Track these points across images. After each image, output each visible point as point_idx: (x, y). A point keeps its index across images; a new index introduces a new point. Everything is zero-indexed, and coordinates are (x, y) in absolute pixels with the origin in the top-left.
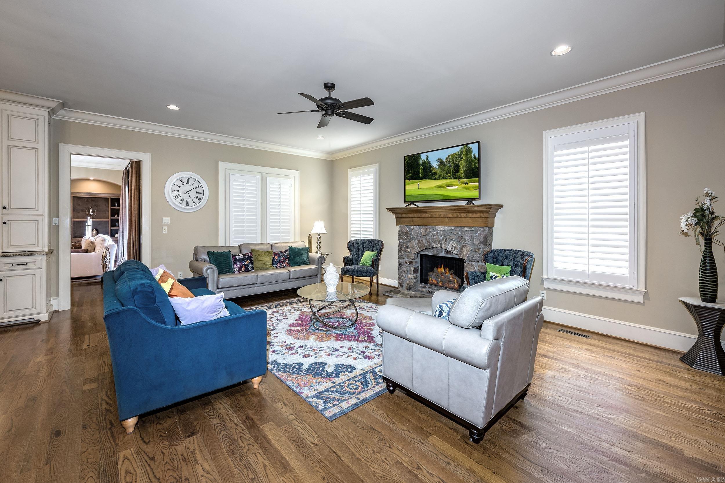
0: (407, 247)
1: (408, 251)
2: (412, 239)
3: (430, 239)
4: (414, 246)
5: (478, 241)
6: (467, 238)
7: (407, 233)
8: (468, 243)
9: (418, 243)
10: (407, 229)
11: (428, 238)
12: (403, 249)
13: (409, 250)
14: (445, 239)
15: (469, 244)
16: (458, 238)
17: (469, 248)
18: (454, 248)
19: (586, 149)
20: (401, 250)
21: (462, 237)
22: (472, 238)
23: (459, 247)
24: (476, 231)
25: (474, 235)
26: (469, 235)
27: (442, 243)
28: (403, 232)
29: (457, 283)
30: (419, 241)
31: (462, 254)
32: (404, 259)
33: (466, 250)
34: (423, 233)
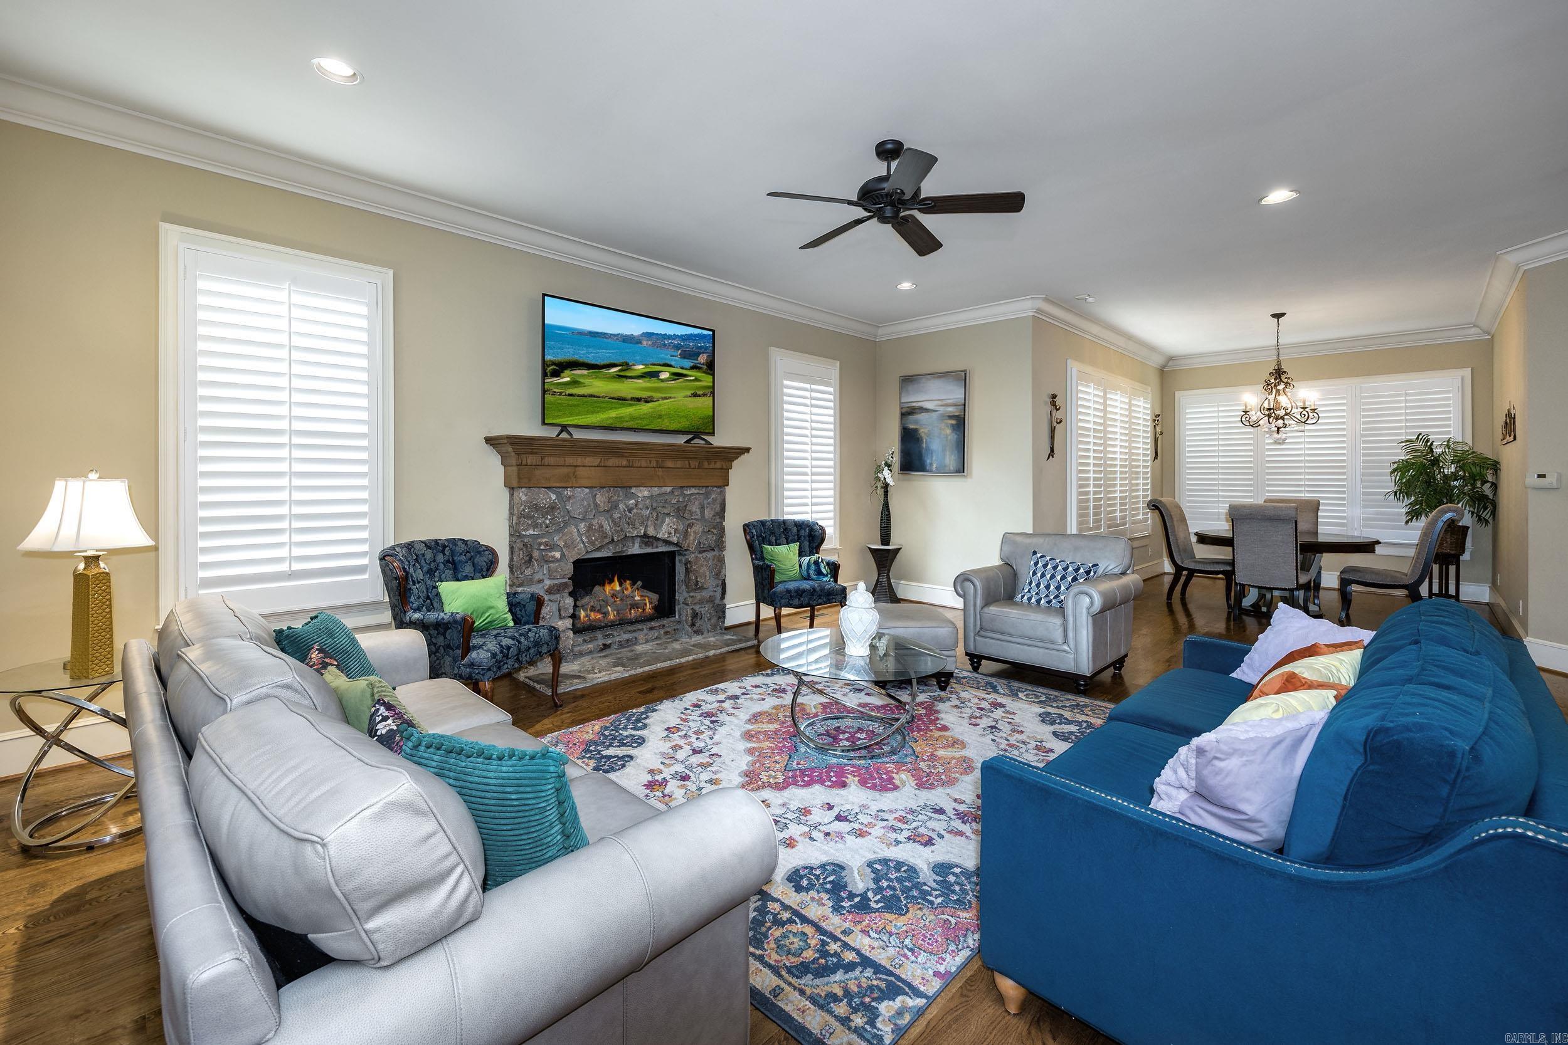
0: (552, 547)
1: (553, 557)
2: (566, 524)
3: (620, 518)
4: (573, 541)
5: (712, 513)
6: (695, 508)
7: (553, 508)
8: (697, 517)
9: (588, 531)
10: (554, 497)
11: (616, 516)
12: (536, 554)
13: (557, 555)
14: (655, 515)
15: (697, 520)
16: (678, 509)
17: (698, 528)
18: (673, 532)
19: (808, 386)
20: (531, 558)
21: (686, 506)
22: (702, 508)
23: (681, 527)
24: (707, 495)
25: (705, 502)
26: (697, 503)
27: (649, 523)
28: (537, 507)
29: (651, 603)
30: (590, 528)
31: (688, 541)
32: (540, 581)
33: (695, 532)
34: (602, 505)
